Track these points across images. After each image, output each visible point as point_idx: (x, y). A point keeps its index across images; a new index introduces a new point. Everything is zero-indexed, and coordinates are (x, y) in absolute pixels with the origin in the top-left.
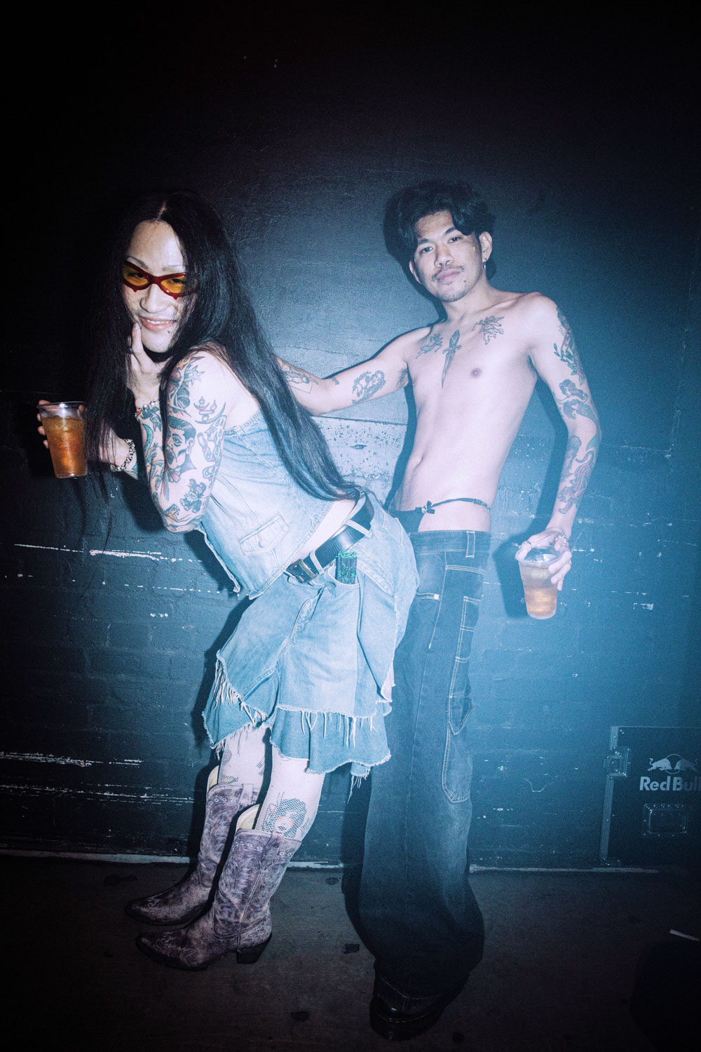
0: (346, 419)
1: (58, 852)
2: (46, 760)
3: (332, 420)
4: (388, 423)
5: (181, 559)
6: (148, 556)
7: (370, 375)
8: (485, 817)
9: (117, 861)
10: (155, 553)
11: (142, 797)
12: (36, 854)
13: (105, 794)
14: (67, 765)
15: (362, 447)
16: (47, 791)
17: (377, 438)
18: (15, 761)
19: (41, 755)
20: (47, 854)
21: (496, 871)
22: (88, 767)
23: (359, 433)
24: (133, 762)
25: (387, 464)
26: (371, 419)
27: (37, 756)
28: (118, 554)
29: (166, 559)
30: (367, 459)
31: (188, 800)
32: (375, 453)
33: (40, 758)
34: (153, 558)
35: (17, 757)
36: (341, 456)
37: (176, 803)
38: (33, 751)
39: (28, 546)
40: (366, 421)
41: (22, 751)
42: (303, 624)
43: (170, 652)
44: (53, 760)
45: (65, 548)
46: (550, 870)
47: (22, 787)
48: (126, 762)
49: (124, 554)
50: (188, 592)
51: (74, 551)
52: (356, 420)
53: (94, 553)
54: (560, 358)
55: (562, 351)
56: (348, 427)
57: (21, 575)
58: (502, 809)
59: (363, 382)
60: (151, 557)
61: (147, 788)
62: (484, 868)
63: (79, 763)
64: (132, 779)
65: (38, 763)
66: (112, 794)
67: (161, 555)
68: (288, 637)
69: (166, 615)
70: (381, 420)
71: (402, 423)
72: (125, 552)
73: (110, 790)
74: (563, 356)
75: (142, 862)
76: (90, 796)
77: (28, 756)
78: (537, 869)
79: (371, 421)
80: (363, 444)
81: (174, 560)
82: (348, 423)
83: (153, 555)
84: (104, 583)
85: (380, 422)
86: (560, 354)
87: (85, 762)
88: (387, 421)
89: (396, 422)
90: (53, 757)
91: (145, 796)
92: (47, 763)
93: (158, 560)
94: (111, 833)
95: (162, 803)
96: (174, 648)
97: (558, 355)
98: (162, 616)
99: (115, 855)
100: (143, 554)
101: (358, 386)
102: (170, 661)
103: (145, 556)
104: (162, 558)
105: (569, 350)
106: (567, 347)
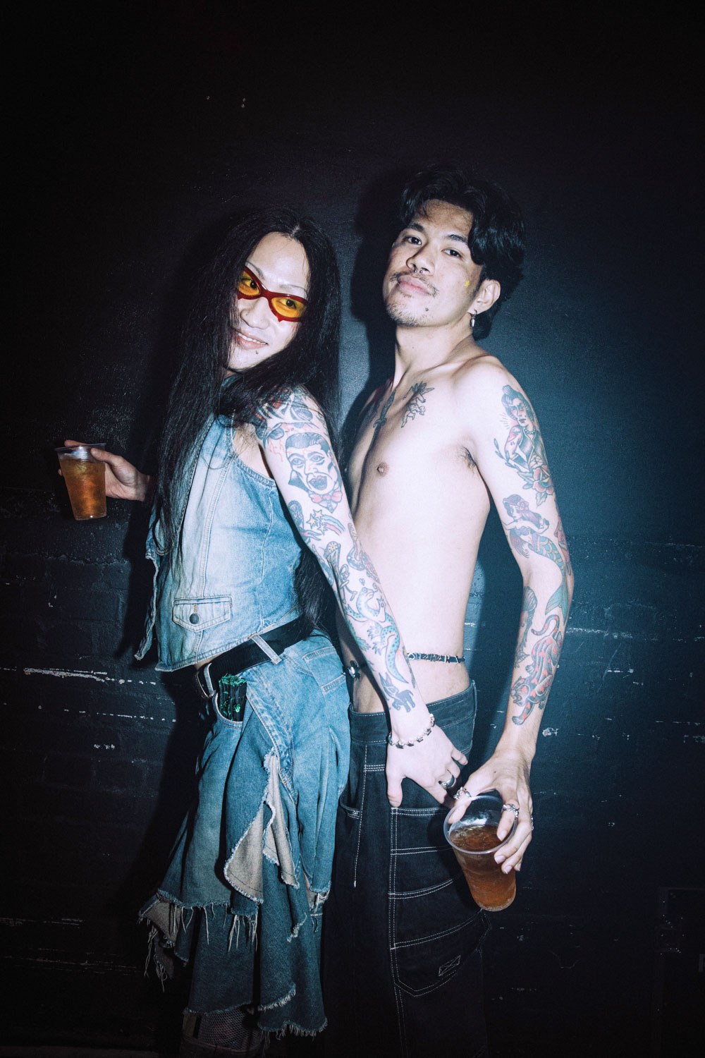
5: (130, 681)
6: (91, 676)
8: (501, 998)
10: (100, 673)
11: (82, 964)
13: (38, 960)
22: (18, 927)
24: (73, 922)
28: (57, 674)
29: (113, 680)
34: (98, 679)
37: (122, 972)
43: (118, 791)
48: (64, 921)
49: (63, 674)
50: (140, 720)
51: (5, 669)
53: (29, 671)
54: (504, 461)
55: (506, 452)
58: (522, 989)
60: (95, 678)
61: (88, 954)
63: (8, 921)
64: (70, 942)
66: (46, 961)
67: (106, 676)
69: (113, 747)
72: (65, 671)
73: (44, 954)
74: (508, 459)
76: (20, 962)
81: (122, 681)
83: (97, 676)
84: (40, 708)
86: (503, 454)
87: (15, 921)
91: (86, 963)
93: (103, 681)
95: (106, 972)
96: (121, 786)
97: (502, 457)
98: (107, 747)
100: (85, 674)
102: (118, 801)
103: (87, 676)
104: (109, 679)
105: (518, 450)
106: (514, 446)
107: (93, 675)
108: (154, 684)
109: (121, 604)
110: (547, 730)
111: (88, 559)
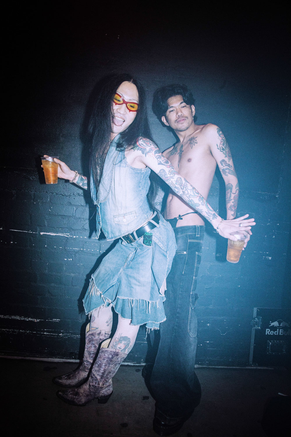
1: (25, 357)
2: (20, 319)
5: (77, 237)
6: (64, 235)
8: (201, 345)
9: (49, 361)
10: (67, 234)
12: (16, 357)
13: (45, 333)
14: (29, 321)
16: (21, 332)
18: (8, 319)
19: (19, 317)
20: (20, 358)
21: (206, 367)
22: (38, 322)
24: (57, 320)
27: (17, 317)
28: (52, 234)
29: (71, 236)
31: (79, 336)
33: (18, 318)
34: (66, 236)
35: (8, 317)
37: (73, 337)
38: (15, 315)
39: (15, 230)
41: (11, 315)
42: (129, 263)
43: (73, 275)
44: (23, 319)
45: (30, 232)
46: (229, 367)
47: (10, 330)
48: (54, 320)
49: (54, 234)
50: (81, 250)
51: (34, 233)
53: (42, 233)
55: (220, 147)
57: (12, 242)
58: (209, 342)
60: (65, 235)
61: (62, 331)
62: (201, 366)
63: (34, 320)
64: (55, 327)
65: (18, 320)
66: (48, 334)
68: (122, 268)
69: (71, 259)
72: (55, 233)
73: (47, 331)
75: (60, 362)
76: (38, 334)
77: (13, 317)
78: (223, 367)
81: (74, 237)
83: (66, 235)
84: (46, 246)
87: (37, 320)
90: (24, 318)
91: (61, 334)
92: (21, 320)
93: (68, 237)
94: (46, 350)
95: (68, 337)
96: (74, 273)
97: (218, 149)
98: (69, 260)
99: (48, 359)
100: (62, 234)
102: (72, 278)
103: (63, 235)
104: (70, 236)
105: (223, 147)
106: (222, 145)
107: (64, 234)
108: (86, 237)
109: (74, 210)
110: (218, 254)
111: (64, 195)
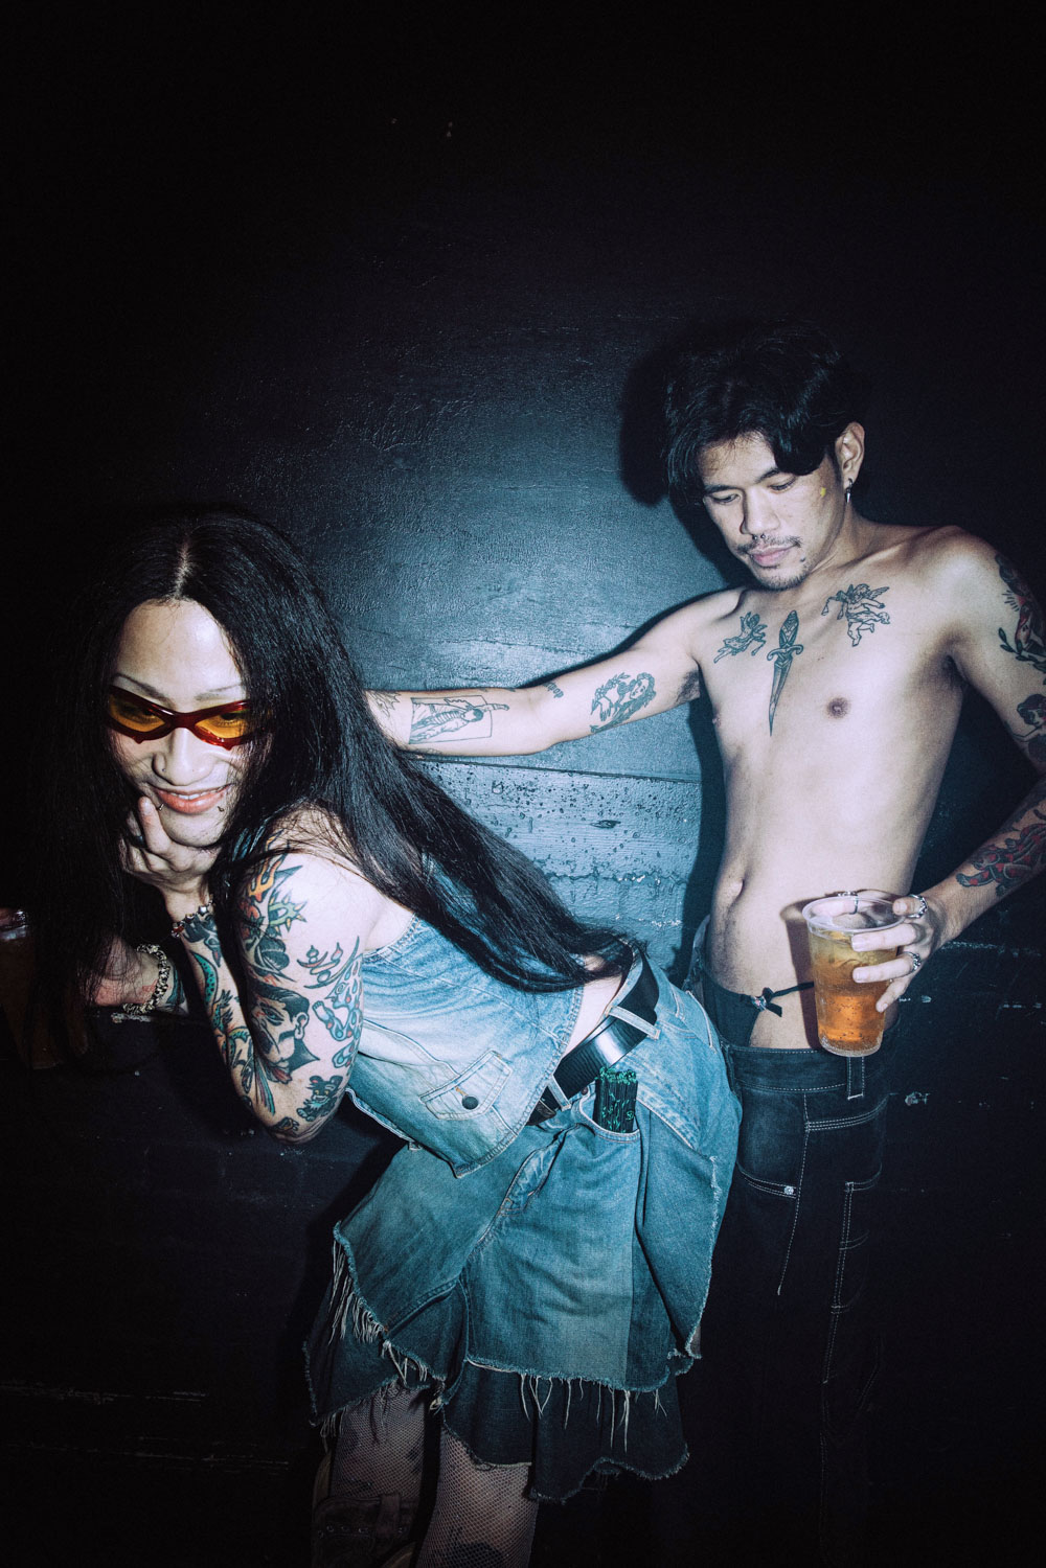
0: (581, 773)
3: (556, 774)
4: (661, 779)
7: (627, 681)
15: (612, 824)
17: (640, 807)
23: (607, 798)
25: (658, 855)
26: (628, 772)
30: (622, 846)
32: (635, 836)
36: (573, 840)
40: (618, 776)
42: (521, 1199)
52: (601, 775)
54: (1015, 655)
55: (1017, 641)
56: (585, 787)
59: (613, 694)
68: (488, 1222)
70: (645, 773)
71: (686, 778)
73: (147, 1447)
74: (1020, 650)
79: (628, 776)
80: (613, 818)
82: (586, 780)
85: (645, 778)
86: (1014, 646)
88: (656, 775)
89: (677, 776)
97: (1009, 649)
101: (603, 700)
105: (1033, 636)
106: (1027, 631)
